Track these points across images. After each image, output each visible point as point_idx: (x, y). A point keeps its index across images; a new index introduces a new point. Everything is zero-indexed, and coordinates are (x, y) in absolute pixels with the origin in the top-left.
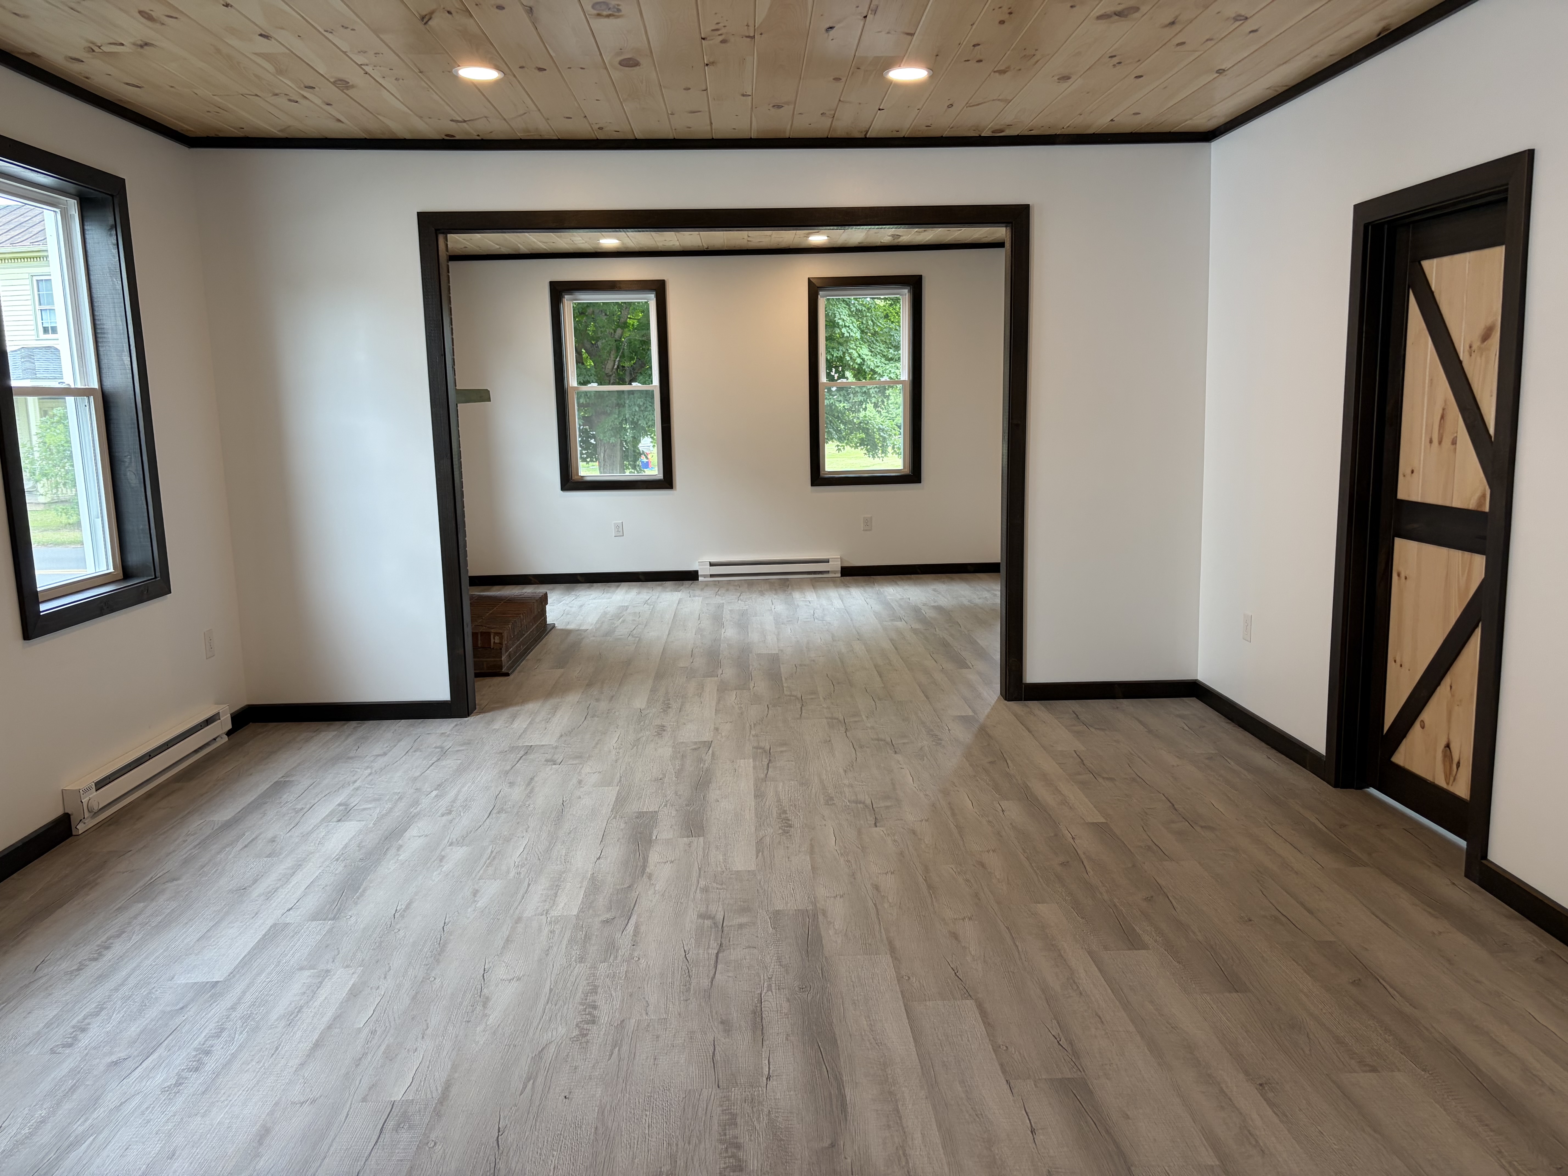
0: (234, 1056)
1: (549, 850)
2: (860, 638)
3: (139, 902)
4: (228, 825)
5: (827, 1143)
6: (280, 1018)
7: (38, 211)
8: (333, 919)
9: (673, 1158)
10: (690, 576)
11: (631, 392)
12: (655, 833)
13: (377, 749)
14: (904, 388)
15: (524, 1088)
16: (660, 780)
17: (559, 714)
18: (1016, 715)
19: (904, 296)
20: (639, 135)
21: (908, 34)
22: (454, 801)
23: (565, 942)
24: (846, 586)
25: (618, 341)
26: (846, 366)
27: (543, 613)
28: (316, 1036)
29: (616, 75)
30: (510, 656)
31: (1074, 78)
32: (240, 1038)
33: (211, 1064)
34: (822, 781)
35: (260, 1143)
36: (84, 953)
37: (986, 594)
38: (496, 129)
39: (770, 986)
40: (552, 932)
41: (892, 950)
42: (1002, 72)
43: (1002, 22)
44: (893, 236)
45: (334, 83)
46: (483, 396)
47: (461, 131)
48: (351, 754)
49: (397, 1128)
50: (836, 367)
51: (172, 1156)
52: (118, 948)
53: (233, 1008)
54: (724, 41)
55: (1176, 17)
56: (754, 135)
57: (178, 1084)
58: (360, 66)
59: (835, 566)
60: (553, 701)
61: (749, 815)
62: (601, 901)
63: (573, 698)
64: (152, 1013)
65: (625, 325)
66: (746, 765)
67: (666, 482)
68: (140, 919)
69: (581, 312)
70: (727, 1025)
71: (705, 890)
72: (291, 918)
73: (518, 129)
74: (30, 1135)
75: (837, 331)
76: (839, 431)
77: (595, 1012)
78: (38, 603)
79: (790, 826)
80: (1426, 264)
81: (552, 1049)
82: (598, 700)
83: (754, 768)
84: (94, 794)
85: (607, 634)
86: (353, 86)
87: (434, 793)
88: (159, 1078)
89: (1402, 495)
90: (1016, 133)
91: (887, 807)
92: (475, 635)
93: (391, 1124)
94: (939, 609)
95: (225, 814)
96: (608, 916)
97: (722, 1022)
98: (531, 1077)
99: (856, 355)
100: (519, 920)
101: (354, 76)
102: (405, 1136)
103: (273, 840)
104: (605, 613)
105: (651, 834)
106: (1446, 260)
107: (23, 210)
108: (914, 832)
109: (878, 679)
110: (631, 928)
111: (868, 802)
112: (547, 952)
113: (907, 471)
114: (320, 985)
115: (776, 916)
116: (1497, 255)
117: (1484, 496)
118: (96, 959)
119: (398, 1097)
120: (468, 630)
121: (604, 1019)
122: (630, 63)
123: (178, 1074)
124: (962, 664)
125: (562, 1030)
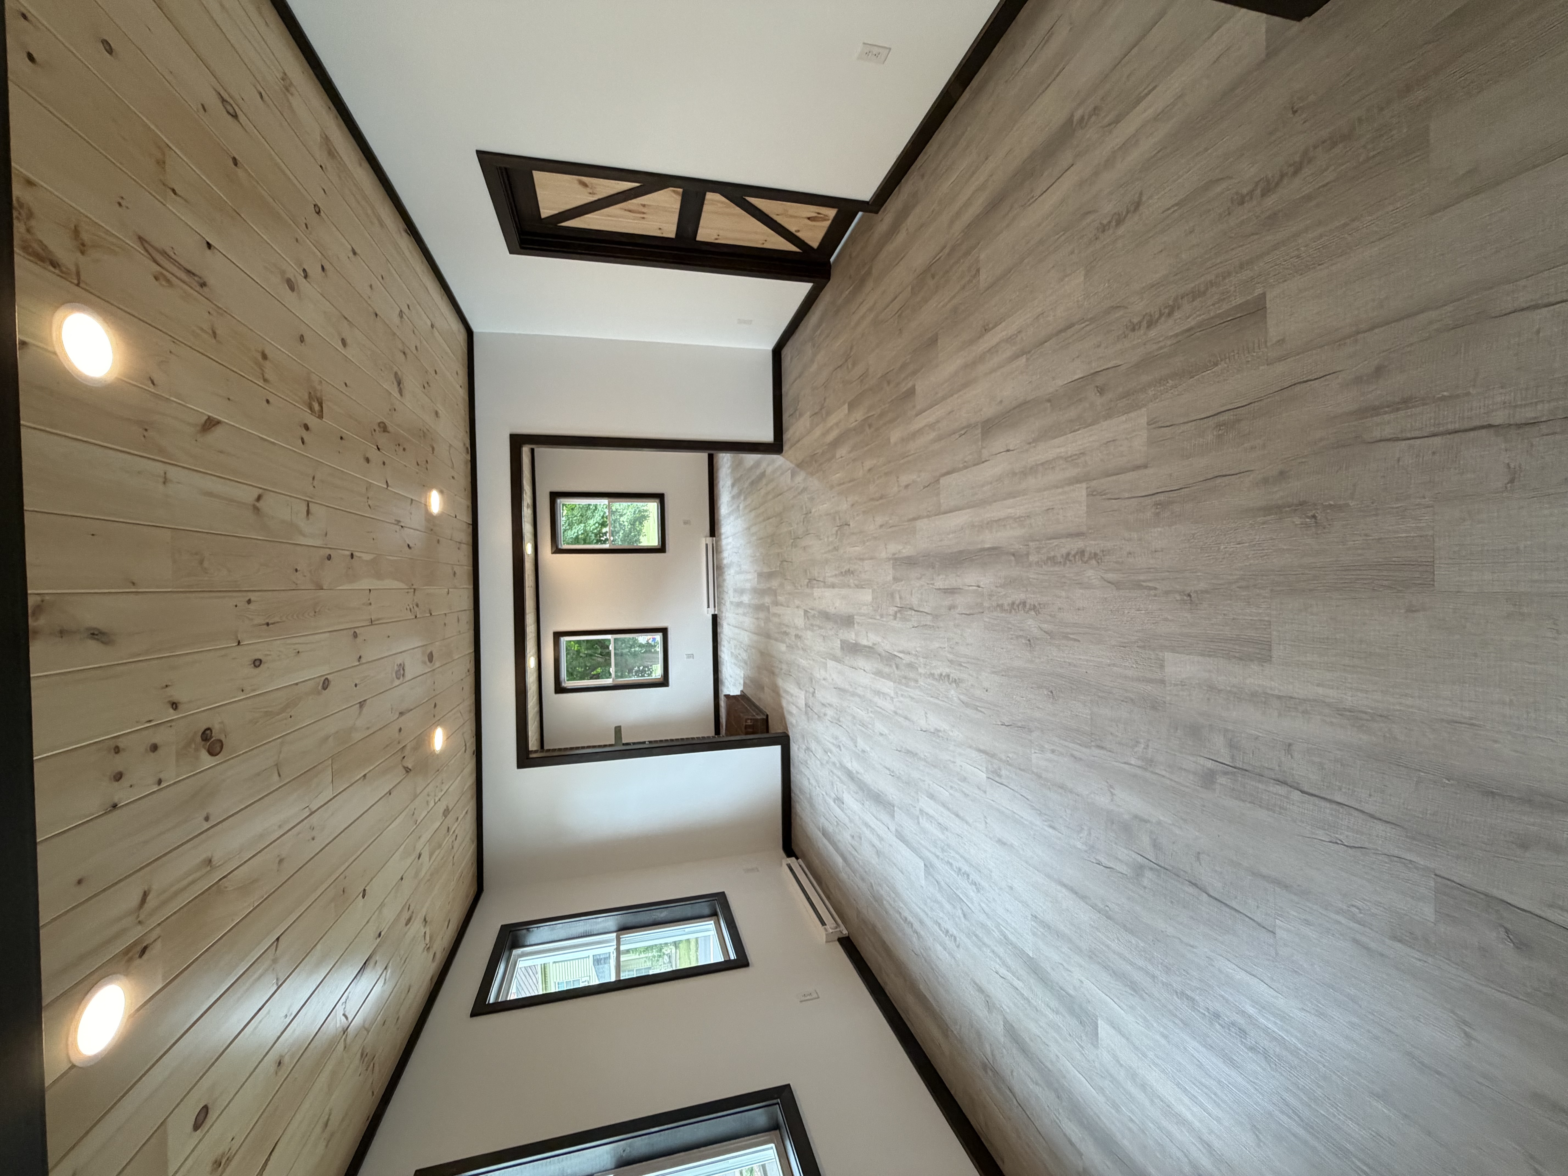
0: (962, 857)
1: (859, 696)
2: (748, 529)
3: (883, 903)
4: (845, 859)
5: (1013, 558)
6: (943, 833)
7: (519, 970)
8: (893, 807)
9: (1018, 637)
10: (715, 618)
11: (615, 649)
12: (852, 641)
13: (806, 783)
14: (613, 502)
15: (981, 711)
16: (824, 638)
17: (788, 689)
18: (790, 448)
19: (560, 501)
20: (472, 650)
21: (412, 503)
22: (833, 744)
23: (907, 689)
24: (720, 535)
25: (587, 655)
26: (600, 532)
27: (735, 697)
28: (953, 816)
29: (438, 664)
30: (757, 714)
31: (436, 409)
32: (953, 854)
33: (966, 868)
34: (825, 553)
35: (1005, 844)
36: (909, 931)
37: (725, 460)
38: (470, 728)
39: (932, 584)
40: (902, 695)
41: (914, 519)
42: (433, 449)
43: (404, 449)
44: (528, 508)
45: (446, 817)
46: (618, 730)
47: (472, 747)
48: (808, 796)
49: (1000, 776)
50: (600, 537)
51: (1011, 888)
52: (906, 914)
53: (938, 857)
54: (417, 606)
55: (401, 351)
56: (472, 587)
57: (975, 884)
58: (435, 804)
59: (709, 540)
60: (781, 692)
61: (844, 591)
62: (887, 670)
63: (780, 682)
64: (939, 897)
65: (578, 652)
66: (817, 592)
67: (664, 631)
68: (892, 903)
69: (571, 676)
70: (951, 608)
71: (882, 616)
72: (893, 829)
73: (471, 716)
74: (1000, 958)
75: (580, 536)
76: (635, 536)
77: (944, 674)
78: (730, 961)
79: (849, 570)
80: (543, 216)
81: (962, 697)
82: (781, 669)
83: (818, 588)
84: (828, 927)
85: (746, 663)
86: (447, 807)
87: (829, 754)
88: (972, 893)
89: (672, 235)
90: (469, 441)
91: (840, 519)
92: (747, 734)
93: (997, 779)
94: (733, 485)
95: (839, 861)
96: (894, 666)
97: (950, 609)
98: (976, 708)
99: (594, 527)
100: (896, 713)
101: (442, 807)
102: (1003, 772)
103: (853, 837)
104: (735, 664)
105: (852, 643)
106: (541, 205)
107: (519, 978)
108: (852, 505)
109: (771, 520)
110: (901, 655)
111: (837, 528)
112: (912, 698)
113: (658, 500)
114: (927, 814)
115: (896, 579)
116: (539, 177)
117: (674, 191)
118: (912, 925)
119: (984, 776)
120: (744, 737)
121: (947, 670)
122: (431, 657)
123: (970, 884)
124: (763, 474)
125: (953, 692)
